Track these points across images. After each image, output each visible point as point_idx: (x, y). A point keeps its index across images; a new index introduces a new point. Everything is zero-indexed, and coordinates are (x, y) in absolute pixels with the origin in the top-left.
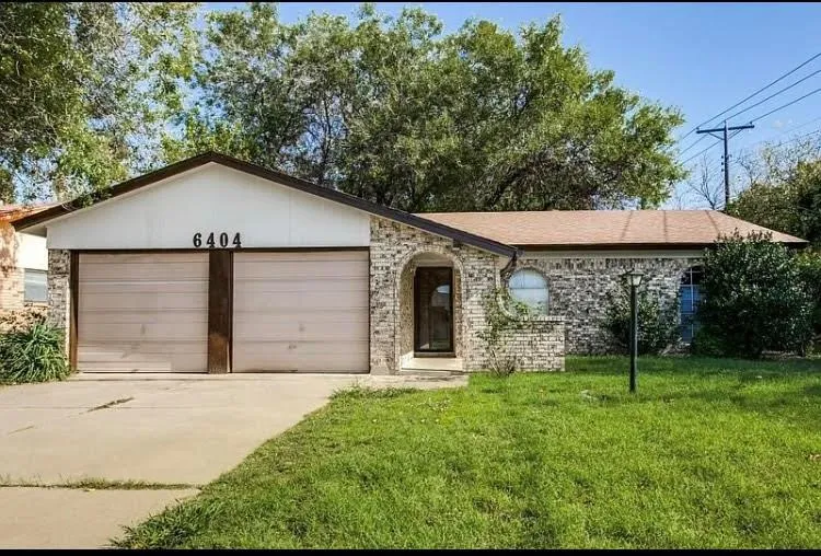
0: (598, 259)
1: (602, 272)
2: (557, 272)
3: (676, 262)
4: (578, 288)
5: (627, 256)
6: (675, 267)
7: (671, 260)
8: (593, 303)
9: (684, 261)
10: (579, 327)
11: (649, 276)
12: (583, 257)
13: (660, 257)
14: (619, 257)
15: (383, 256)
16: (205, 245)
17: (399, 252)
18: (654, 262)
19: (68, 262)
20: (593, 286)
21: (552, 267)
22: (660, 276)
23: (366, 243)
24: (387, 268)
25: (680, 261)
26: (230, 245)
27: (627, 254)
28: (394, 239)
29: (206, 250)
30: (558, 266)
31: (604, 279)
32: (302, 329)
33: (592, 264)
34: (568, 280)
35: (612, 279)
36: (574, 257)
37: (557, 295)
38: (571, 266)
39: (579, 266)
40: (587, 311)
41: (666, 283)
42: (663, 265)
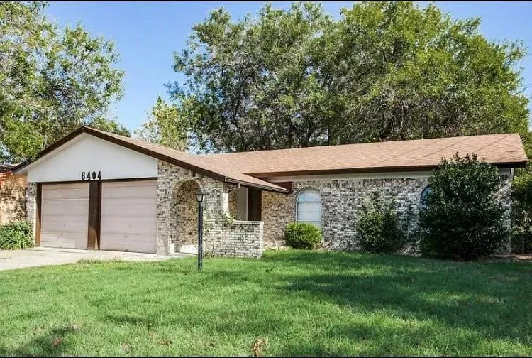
0: (358, 180)
1: (360, 190)
2: (327, 190)
3: (418, 181)
4: (342, 202)
5: (379, 177)
6: (417, 185)
7: (414, 179)
8: (352, 213)
9: (424, 179)
10: (342, 230)
11: (395, 192)
12: (347, 178)
13: (405, 178)
14: (373, 178)
15: (164, 183)
16: (86, 179)
17: (172, 180)
18: (400, 181)
19: (36, 189)
20: (353, 200)
21: (325, 186)
22: (404, 193)
23: (156, 175)
24: (166, 190)
25: (421, 180)
26: (97, 179)
27: (380, 176)
28: (169, 172)
29: (87, 181)
30: (329, 186)
31: (361, 195)
32: (130, 226)
33: (353, 183)
34: (335, 196)
35: (367, 195)
36: (340, 179)
37: (327, 207)
38: (337, 186)
39: (344, 185)
40: (348, 219)
41: (409, 197)
42: (407, 184)
